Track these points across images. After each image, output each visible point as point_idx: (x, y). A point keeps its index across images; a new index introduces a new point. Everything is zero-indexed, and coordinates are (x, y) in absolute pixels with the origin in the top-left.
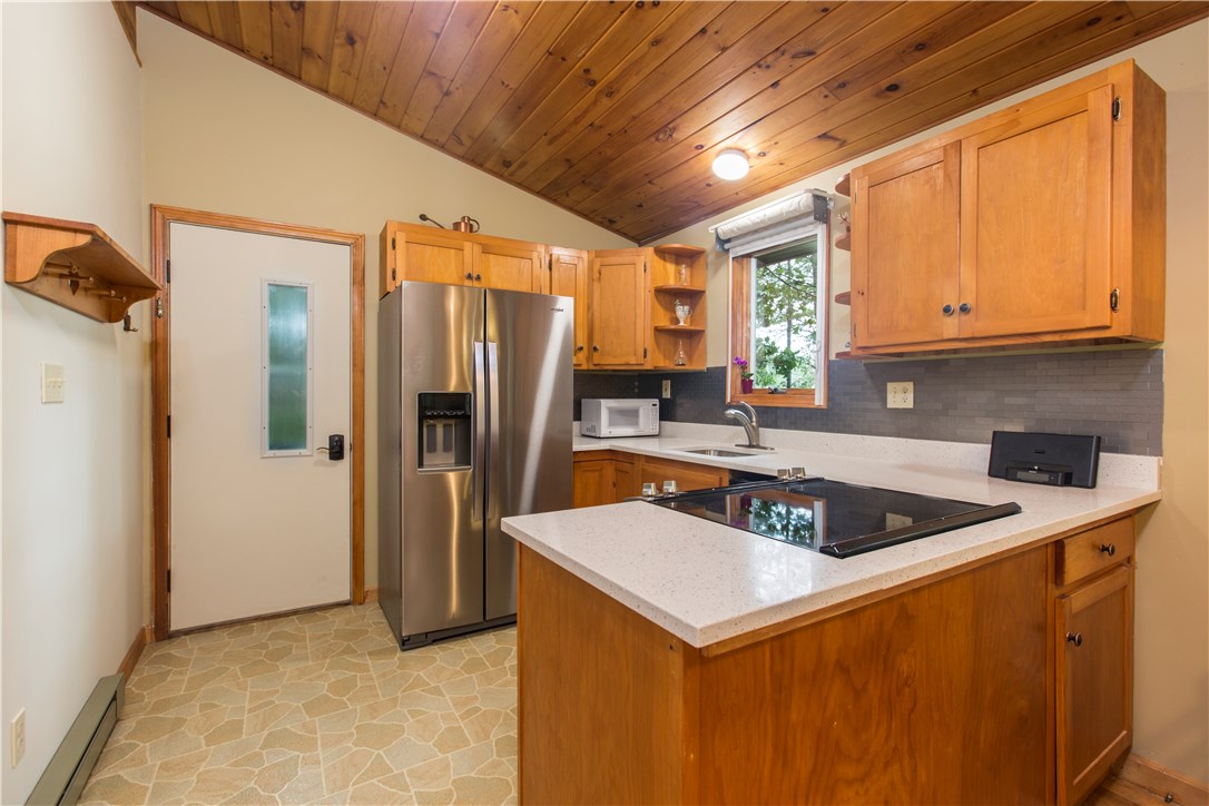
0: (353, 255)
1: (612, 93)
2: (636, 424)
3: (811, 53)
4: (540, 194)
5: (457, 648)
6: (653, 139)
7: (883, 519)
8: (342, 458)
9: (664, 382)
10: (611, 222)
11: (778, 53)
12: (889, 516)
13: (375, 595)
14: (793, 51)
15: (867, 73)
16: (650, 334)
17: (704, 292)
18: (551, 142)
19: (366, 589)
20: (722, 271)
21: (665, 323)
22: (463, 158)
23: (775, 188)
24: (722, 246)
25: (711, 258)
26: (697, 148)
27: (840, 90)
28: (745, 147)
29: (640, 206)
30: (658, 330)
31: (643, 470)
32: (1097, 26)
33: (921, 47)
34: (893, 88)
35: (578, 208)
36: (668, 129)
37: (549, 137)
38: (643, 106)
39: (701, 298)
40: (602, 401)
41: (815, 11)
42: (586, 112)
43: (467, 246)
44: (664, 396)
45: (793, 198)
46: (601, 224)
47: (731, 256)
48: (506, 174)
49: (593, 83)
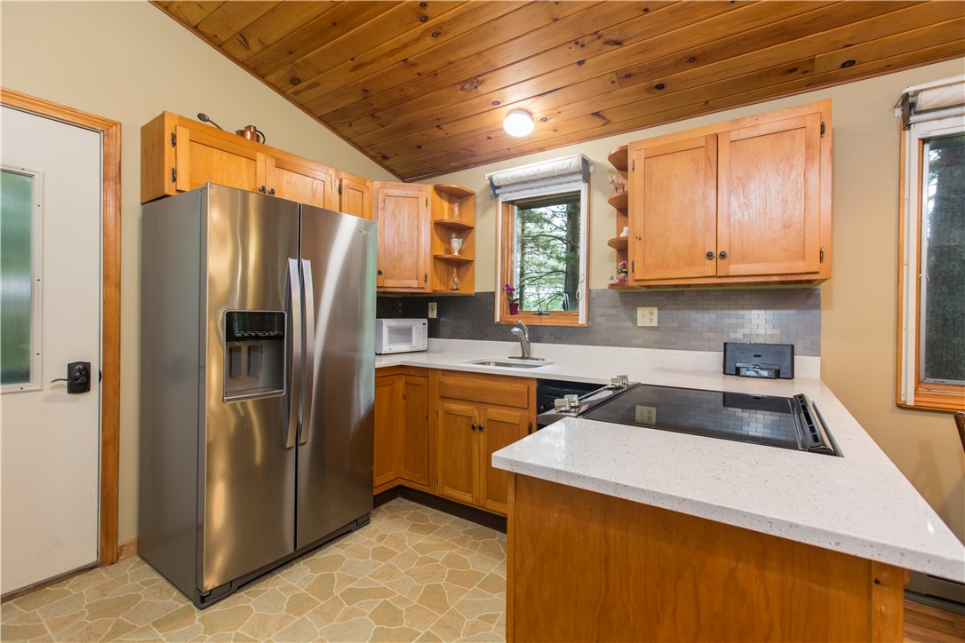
0: (105, 145)
1: (439, 34)
2: (409, 341)
3: (619, 43)
4: (322, 119)
5: (270, 588)
6: (458, 87)
7: (633, 409)
8: (89, 390)
9: (430, 304)
10: (385, 157)
11: (596, 37)
12: (638, 408)
13: (133, 549)
14: (607, 38)
15: (650, 70)
16: (429, 260)
17: (472, 228)
18: (354, 69)
19: (120, 544)
20: (491, 212)
21: (441, 252)
22: (242, 64)
23: (542, 149)
24: (494, 192)
25: (479, 201)
26: (493, 103)
27: (625, 80)
28: (533, 111)
29: (420, 147)
30: (436, 258)
31: (440, 382)
32: (794, 73)
33: (692, 60)
34: (660, 87)
35: (356, 139)
36: (475, 81)
37: (355, 63)
38: (462, 53)
39: (469, 233)
40: (383, 320)
41: (638, 9)
42: (405, 46)
43: (260, 157)
44: (430, 317)
45: (564, 159)
46: (373, 158)
47: (501, 199)
48: (290, 91)
49: (425, 19)
